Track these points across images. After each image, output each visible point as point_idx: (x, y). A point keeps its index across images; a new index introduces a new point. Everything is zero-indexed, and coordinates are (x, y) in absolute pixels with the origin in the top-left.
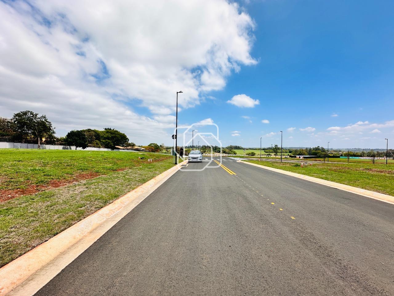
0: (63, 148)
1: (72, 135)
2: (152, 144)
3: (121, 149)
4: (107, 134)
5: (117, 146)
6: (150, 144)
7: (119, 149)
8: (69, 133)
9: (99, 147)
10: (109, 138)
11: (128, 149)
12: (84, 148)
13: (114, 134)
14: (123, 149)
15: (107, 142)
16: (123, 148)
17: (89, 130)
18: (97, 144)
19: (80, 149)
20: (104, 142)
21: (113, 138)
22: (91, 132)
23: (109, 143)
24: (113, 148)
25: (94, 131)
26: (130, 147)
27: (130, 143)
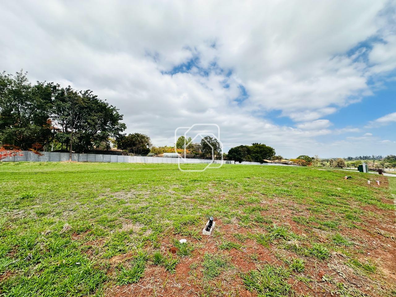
0: (226, 163)
1: (232, 151)
2: (302, 156)
3: (269, 163)
4: (256, 149)
5: (265, 159)
6: (300, 157)
7: (267, 162)
8: (230, 150)
9: (251, 161)
10: (258, 152)
11: (275, 163)
12: (240, 162)
13: (262, 148)
14: (271, 163)
15: (256, 155)
16: (270, 161)
17: (242, 147)
18: (249, 158)
19: (237, 163)
20: (253, 156)
21: (261, 152)
22: (243, 148)
23: (258, 157)
24: (262, 162)
25: (245, 147)
26: (277, 161)
27: (278, 156)
